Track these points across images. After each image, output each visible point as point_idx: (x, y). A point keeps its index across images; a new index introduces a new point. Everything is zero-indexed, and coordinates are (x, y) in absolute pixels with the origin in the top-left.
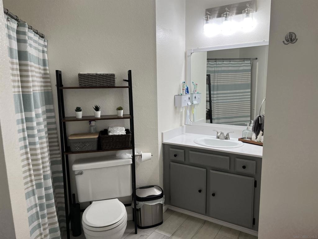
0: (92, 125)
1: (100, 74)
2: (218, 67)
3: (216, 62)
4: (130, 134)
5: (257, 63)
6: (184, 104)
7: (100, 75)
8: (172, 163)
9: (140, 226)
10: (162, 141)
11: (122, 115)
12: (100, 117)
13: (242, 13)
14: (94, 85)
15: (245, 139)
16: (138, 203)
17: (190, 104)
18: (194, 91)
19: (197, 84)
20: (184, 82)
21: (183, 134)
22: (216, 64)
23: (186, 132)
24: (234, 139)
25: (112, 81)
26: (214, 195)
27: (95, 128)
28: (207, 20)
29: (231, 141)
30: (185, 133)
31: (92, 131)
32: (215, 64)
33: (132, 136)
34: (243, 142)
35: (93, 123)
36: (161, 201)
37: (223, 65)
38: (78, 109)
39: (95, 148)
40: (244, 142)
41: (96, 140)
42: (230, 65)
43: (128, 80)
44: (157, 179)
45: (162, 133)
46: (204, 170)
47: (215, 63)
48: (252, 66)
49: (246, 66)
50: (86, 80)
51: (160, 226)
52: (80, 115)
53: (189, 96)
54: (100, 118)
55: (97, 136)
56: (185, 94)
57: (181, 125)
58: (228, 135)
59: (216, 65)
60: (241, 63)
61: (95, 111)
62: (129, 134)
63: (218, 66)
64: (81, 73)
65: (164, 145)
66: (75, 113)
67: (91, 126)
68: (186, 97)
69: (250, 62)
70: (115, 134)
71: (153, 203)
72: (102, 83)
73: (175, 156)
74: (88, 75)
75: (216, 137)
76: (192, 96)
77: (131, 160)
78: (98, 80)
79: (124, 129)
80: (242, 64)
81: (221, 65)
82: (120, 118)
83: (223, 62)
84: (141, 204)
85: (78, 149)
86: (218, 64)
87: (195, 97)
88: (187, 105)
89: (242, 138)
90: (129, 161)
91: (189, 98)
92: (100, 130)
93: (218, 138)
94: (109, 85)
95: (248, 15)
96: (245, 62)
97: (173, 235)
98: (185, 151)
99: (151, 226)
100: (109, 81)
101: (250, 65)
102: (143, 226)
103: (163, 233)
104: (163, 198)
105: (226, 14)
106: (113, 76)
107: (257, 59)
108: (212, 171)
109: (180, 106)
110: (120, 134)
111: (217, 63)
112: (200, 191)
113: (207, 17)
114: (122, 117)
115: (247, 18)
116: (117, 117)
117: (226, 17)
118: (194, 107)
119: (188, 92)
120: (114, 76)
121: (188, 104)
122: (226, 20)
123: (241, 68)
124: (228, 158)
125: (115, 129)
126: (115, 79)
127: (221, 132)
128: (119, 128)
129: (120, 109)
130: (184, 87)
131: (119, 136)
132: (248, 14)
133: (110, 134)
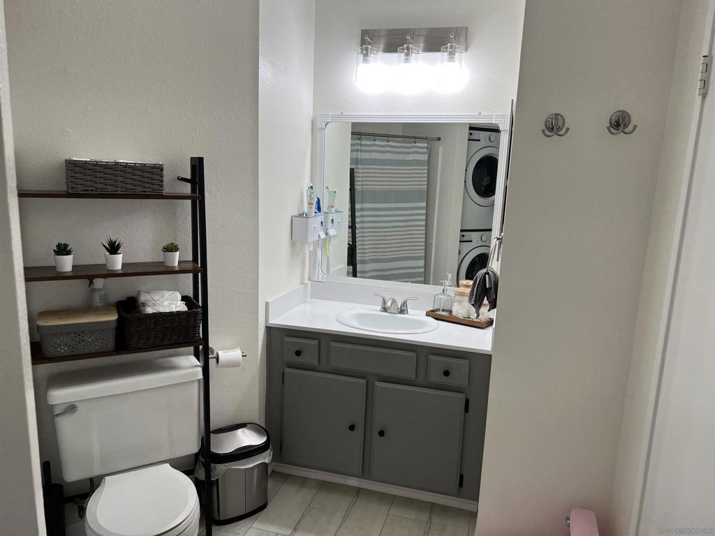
0: (95, 287)
1: (127, 163)
2: (365, 151)
3: (359, 139)
4: (199, 310)
5: (441, 148)
6: (312, 238)
7: (126, 166)
8: (288, 370)
9: (217, 519)
10: (267, 321)
11: (176, 264)
12: (120, 268)
13: (440, 51)
14: (110, 189)
15: (438, 313)
16: (215, 467)
17: (323, 236)
18: (329, 208)
19: (335, 192)
20: (311, 187)
21: (305, 302)
22: (361, 145)
23: (311, 298)
24: (417, 314)
25: (157, 182)
26: (381, 434)
27: (105, 295)
28: (366, 55)
29: (411, 317)
30: (310, 300)
31: (97, 301)
32: (358, 144)
33: (203, 313)
34: (436, 319)
35: (99, 283)
36: (265, 458)
37: (374, 148)
38: (63, 250)
39: (110, 345)
40: (438, 318)
41: (114, 326)
42: (388, 149)
43: (190, 178)
44: (254, 407)
45: (267, 304)
46: (363, 381)
47: (358, 142)
48: (430, 153)
49: (417, 153)
50: (88, 178)
51: (262, 514)
52: (67, 263)
53: (320, 217)
54: (121, 272)
55: (113, 317)
56: (314, 214)
57: (302, 283)
58: (404, 304)
59: (359, 148)
60: (409, 145)
61: (108, 253)
62: (195, 310)
63: (364, 148)
64: (74, 159)
65: (270, 330)
66: (55, 258)
67: (94, 290)
68: (315, 221)
69: (426, 145)
70: (162, 310)
71: (248, 464)
72: (130, 187)
73: (298, 353)
74: (95, 165)
75: (379, 308)
76: (326, 219)
77: (200, 370)
78: (119, 179)
79: (180, 297)
80: (410, 148)
81: (371, 148)
82: (171, 271)
83: (374, 140)
84: (221, 468)
85: (63, 350)
86: (366, 145)
87: (332, 220)
88: (317, 238)
89: (432, 311)
90: (195, 374)
91: (322, 222)
92: (118, 300)
93: (385, 310)
94: (149, 192)
95: (452, 58)
96: (417, 144)
97: (295, 530)
98: (319, 343)
99: (244, 515)
100: (149, 181)
101: (425, 150)
102: (222, 518)
103: (273, 529)
104: (269, 450)
105: (408, 49)
106: (159, 168)
107: (439, 139)
108: (379, 384)
109: (305, 241)
110: (174, 310)
111: (363, 143)
112: (352, 428)
113: (367, 49)
114: (177, 269)
115: (451, 64)
116: (163, 269)
117: (407, 55)
118: (330, 242)
119: (319, 209)
120: (162, 170)
121: (319, 236)
122: (406, 62)
123: (410, 157)
124: (413, 354)
125: (156, 296)
126: (164, 178)
127: (393, 299)
128: (167, 294)
129: (171, 248)
130: (311, 199)
131: (171, 314)
132: (452, 54)
133: (149, 310)
